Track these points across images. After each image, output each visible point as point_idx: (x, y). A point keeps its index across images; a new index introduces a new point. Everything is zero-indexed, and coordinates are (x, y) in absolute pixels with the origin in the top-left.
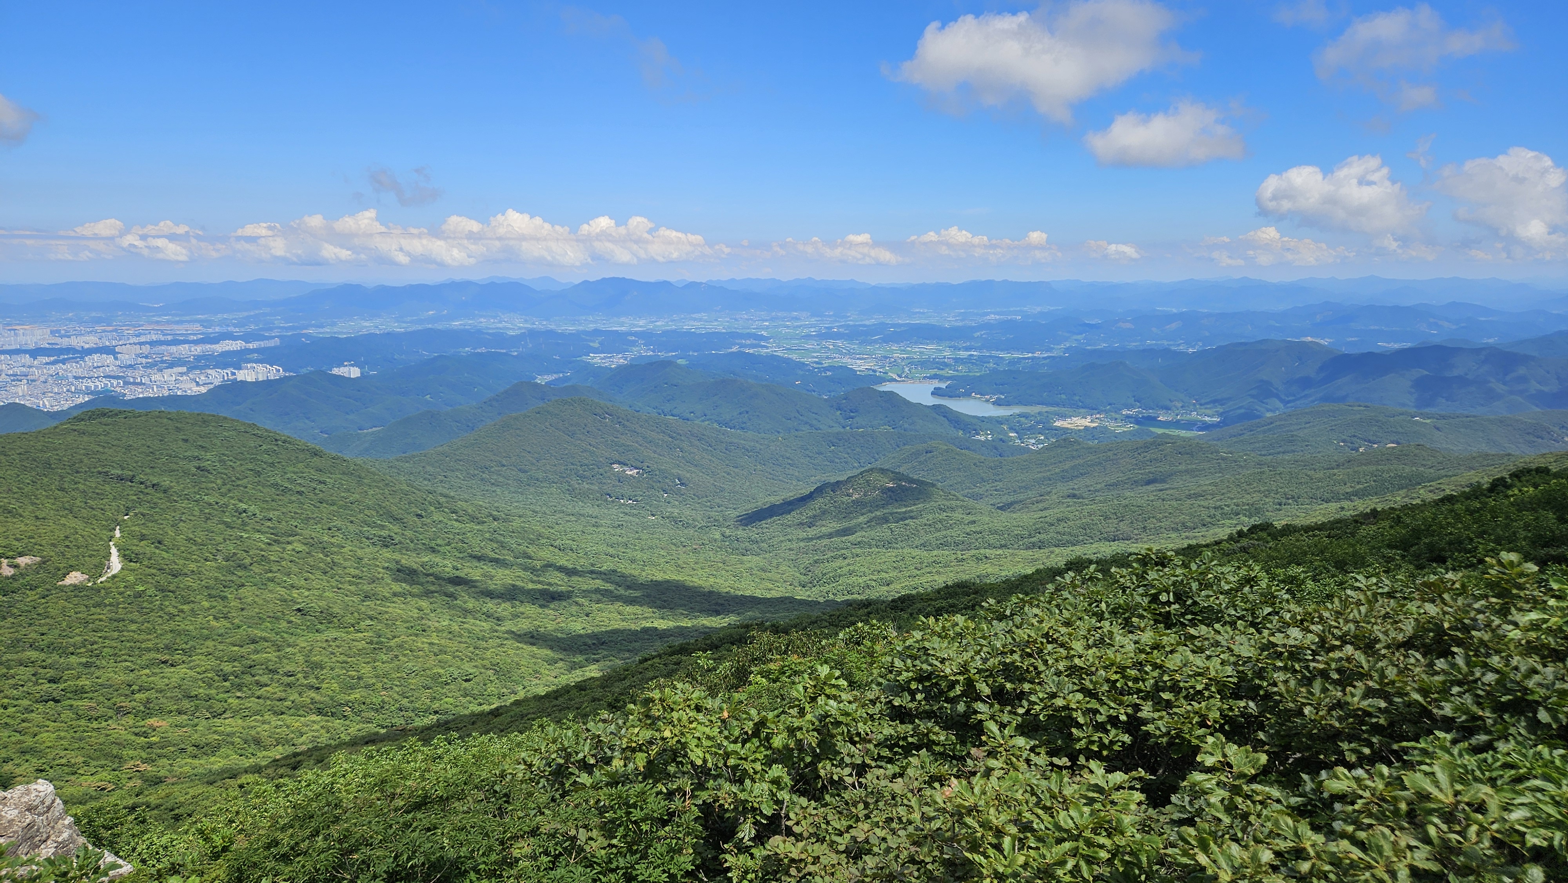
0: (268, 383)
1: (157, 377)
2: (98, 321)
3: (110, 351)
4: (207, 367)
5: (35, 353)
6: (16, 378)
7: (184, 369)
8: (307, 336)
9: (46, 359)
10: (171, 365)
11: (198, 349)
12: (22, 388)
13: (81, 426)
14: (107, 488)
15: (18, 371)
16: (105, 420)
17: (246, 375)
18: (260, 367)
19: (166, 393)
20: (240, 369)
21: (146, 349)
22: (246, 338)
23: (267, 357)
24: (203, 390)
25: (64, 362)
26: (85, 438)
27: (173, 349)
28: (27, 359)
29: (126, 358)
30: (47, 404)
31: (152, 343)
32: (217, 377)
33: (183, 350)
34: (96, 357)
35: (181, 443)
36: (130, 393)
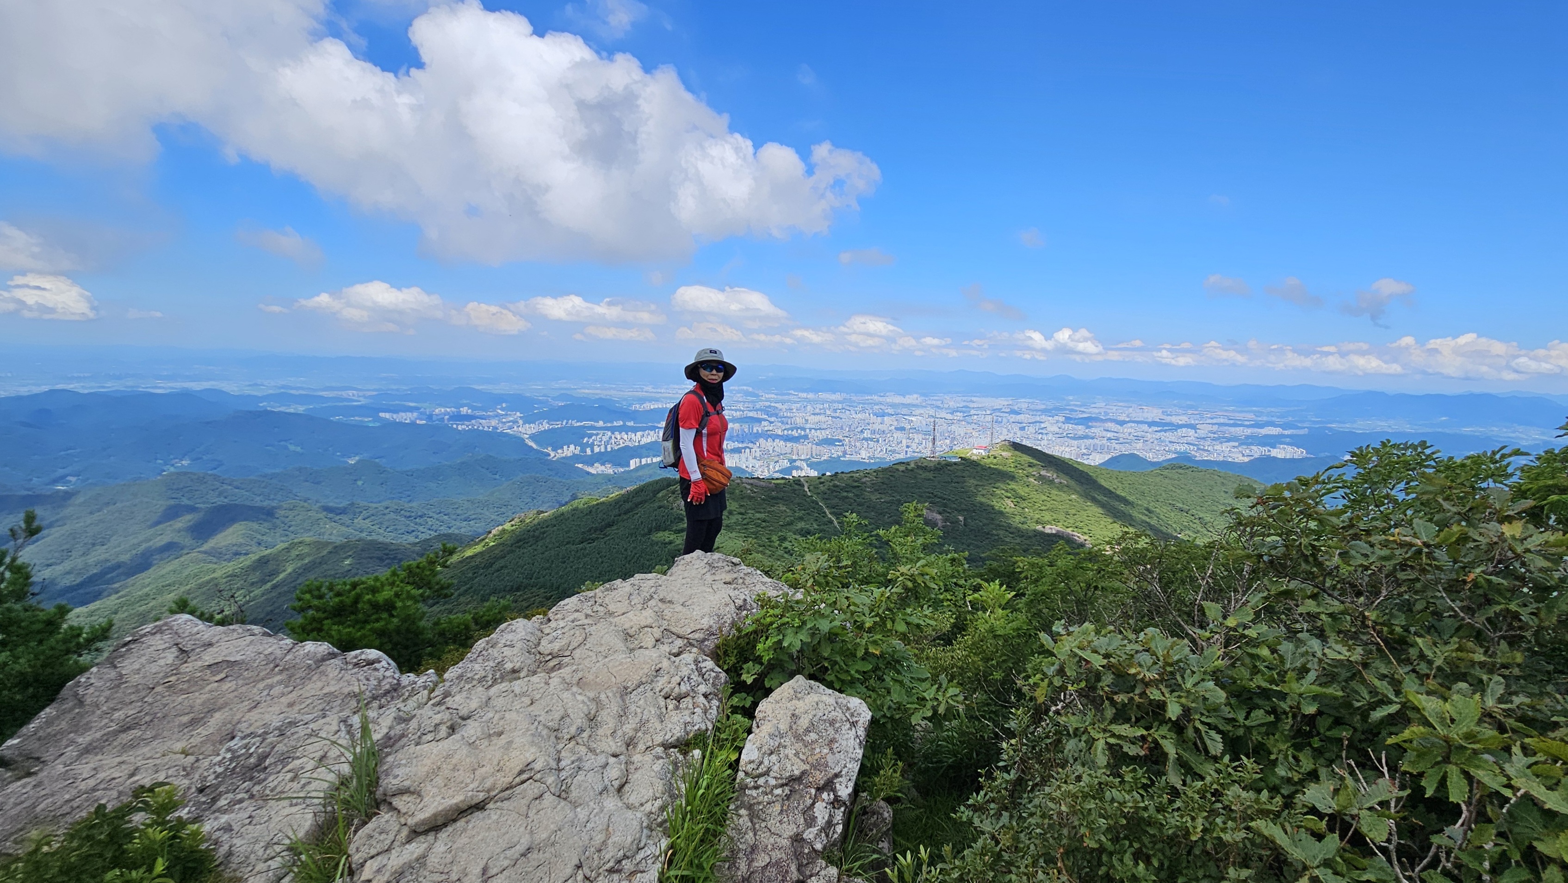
0: (1292, 461)
1: (1218, 447)
2: (1191, 407)
3: (1193, 427)
4: (1252, 444)
5: (1151, 424)
6: (1138, 438)
7: (1236, 444)
8: (1330, 429)
9: (1156, 429)
10: (1229, 440)
11: (1249, 431)
12: (1140, 445)
13: (1165, 473)
14: (1172, 514)
15: (1140, 434)
16: (1180, 471)
17: (1278, 453)
18: (1289, 448)
19: (1221, 459)
20: (1274, 447)
21: (1215, 428)
22: (1284, 426)
23: (1295, 441)
24: (1246, 459)
25: (1165, 431)
26: (1167, 481)
27: (1232, 429)
28: (1145, 427)
29: (1202, 433)
30: (1150, 457)
31: (1220, 424)
32: (1257, 451)
33: (1238, 431)
34: (1184, 430)
35: (1223, 494)
36: (1200, 456)
